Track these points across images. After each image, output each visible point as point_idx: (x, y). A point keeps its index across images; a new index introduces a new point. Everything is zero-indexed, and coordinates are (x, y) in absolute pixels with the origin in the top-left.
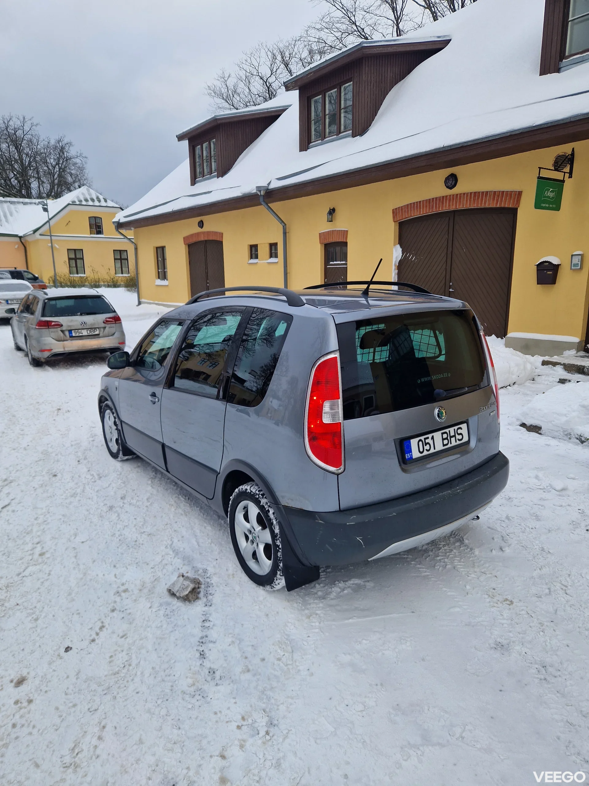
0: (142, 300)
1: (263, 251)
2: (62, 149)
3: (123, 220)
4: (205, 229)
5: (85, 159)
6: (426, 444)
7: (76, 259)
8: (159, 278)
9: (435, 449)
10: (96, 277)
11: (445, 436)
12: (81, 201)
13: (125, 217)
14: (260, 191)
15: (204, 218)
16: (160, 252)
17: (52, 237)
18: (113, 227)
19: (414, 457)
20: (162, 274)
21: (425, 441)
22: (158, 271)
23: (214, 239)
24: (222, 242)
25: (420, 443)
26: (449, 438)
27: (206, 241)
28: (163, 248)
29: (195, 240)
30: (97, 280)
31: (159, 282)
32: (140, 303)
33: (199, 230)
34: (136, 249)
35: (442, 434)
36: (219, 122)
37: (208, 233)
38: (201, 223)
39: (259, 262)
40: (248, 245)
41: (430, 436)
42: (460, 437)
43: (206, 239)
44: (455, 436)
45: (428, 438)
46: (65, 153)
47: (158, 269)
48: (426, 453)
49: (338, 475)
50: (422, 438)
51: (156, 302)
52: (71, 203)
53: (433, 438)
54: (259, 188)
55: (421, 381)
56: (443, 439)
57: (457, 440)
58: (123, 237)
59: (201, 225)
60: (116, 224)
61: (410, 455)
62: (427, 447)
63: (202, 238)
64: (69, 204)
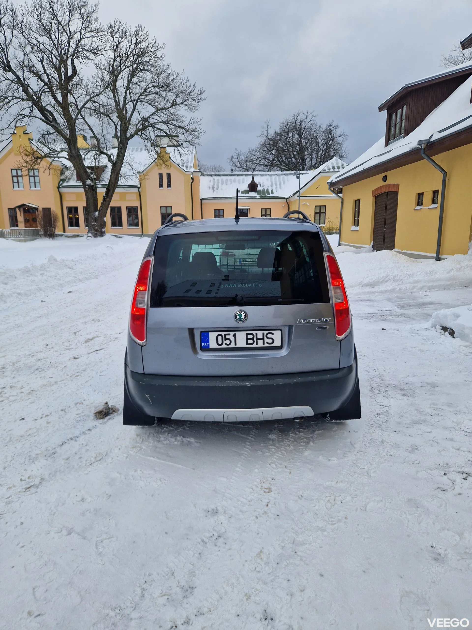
0: (342, 243)
1: (427, 198)
2: (331, 131)
3: (335, 180)
4: (388, 182)
5: (346, 136)
6: (226, 339)
7: (320, 213)
8: (354, 225)
9: (236, 344)
10: (331, 226)
11: (250, 336)
12: (330, 169)
13: (336, 178)
14: (421, 145)
15: (388, 173)
16: (357, 203)
17: (300, 197)
18: (328, 186)
19: (211, 347)
20: (356, 222)
21: (225, 337)
22: (355, 220)
23: (392, 190)
24: (398, 192)
25: (220, 337)
26: (255, 339)
27: (388, 192)
28: (359, 200)
29: (379, 192)
30: (331, 228)
31: (354, 228)
32: (340, 245)
33: (384, 183)
34: (342, 202)
35: (247, 334)
36: (409, 89)
37: (389, 185)
38: (385, 177)
39: (422, 208)
40: (416, 193)
41: (232, 333)
42: (271, 341)
43: (387, 191)
44: (263, 339)
45: (229, 334)
46: (332, 134)
47: (355, 218)
48: (224, 346)
49: (142, 346)
50: (223, 334)
51: (350, 244)
52: (322, 171)
53: (235, 335)
54: (420, 142)
55: (224, 286)
56: (247, 339)
57: (265, 343)
58: (334, 195)
59: (385, 179)
60: (329, 184)
61: (207, 344)
62: (228, 342)
63: (384, 190)
64: (320, 172)
